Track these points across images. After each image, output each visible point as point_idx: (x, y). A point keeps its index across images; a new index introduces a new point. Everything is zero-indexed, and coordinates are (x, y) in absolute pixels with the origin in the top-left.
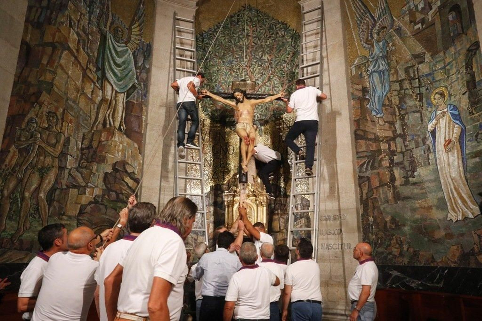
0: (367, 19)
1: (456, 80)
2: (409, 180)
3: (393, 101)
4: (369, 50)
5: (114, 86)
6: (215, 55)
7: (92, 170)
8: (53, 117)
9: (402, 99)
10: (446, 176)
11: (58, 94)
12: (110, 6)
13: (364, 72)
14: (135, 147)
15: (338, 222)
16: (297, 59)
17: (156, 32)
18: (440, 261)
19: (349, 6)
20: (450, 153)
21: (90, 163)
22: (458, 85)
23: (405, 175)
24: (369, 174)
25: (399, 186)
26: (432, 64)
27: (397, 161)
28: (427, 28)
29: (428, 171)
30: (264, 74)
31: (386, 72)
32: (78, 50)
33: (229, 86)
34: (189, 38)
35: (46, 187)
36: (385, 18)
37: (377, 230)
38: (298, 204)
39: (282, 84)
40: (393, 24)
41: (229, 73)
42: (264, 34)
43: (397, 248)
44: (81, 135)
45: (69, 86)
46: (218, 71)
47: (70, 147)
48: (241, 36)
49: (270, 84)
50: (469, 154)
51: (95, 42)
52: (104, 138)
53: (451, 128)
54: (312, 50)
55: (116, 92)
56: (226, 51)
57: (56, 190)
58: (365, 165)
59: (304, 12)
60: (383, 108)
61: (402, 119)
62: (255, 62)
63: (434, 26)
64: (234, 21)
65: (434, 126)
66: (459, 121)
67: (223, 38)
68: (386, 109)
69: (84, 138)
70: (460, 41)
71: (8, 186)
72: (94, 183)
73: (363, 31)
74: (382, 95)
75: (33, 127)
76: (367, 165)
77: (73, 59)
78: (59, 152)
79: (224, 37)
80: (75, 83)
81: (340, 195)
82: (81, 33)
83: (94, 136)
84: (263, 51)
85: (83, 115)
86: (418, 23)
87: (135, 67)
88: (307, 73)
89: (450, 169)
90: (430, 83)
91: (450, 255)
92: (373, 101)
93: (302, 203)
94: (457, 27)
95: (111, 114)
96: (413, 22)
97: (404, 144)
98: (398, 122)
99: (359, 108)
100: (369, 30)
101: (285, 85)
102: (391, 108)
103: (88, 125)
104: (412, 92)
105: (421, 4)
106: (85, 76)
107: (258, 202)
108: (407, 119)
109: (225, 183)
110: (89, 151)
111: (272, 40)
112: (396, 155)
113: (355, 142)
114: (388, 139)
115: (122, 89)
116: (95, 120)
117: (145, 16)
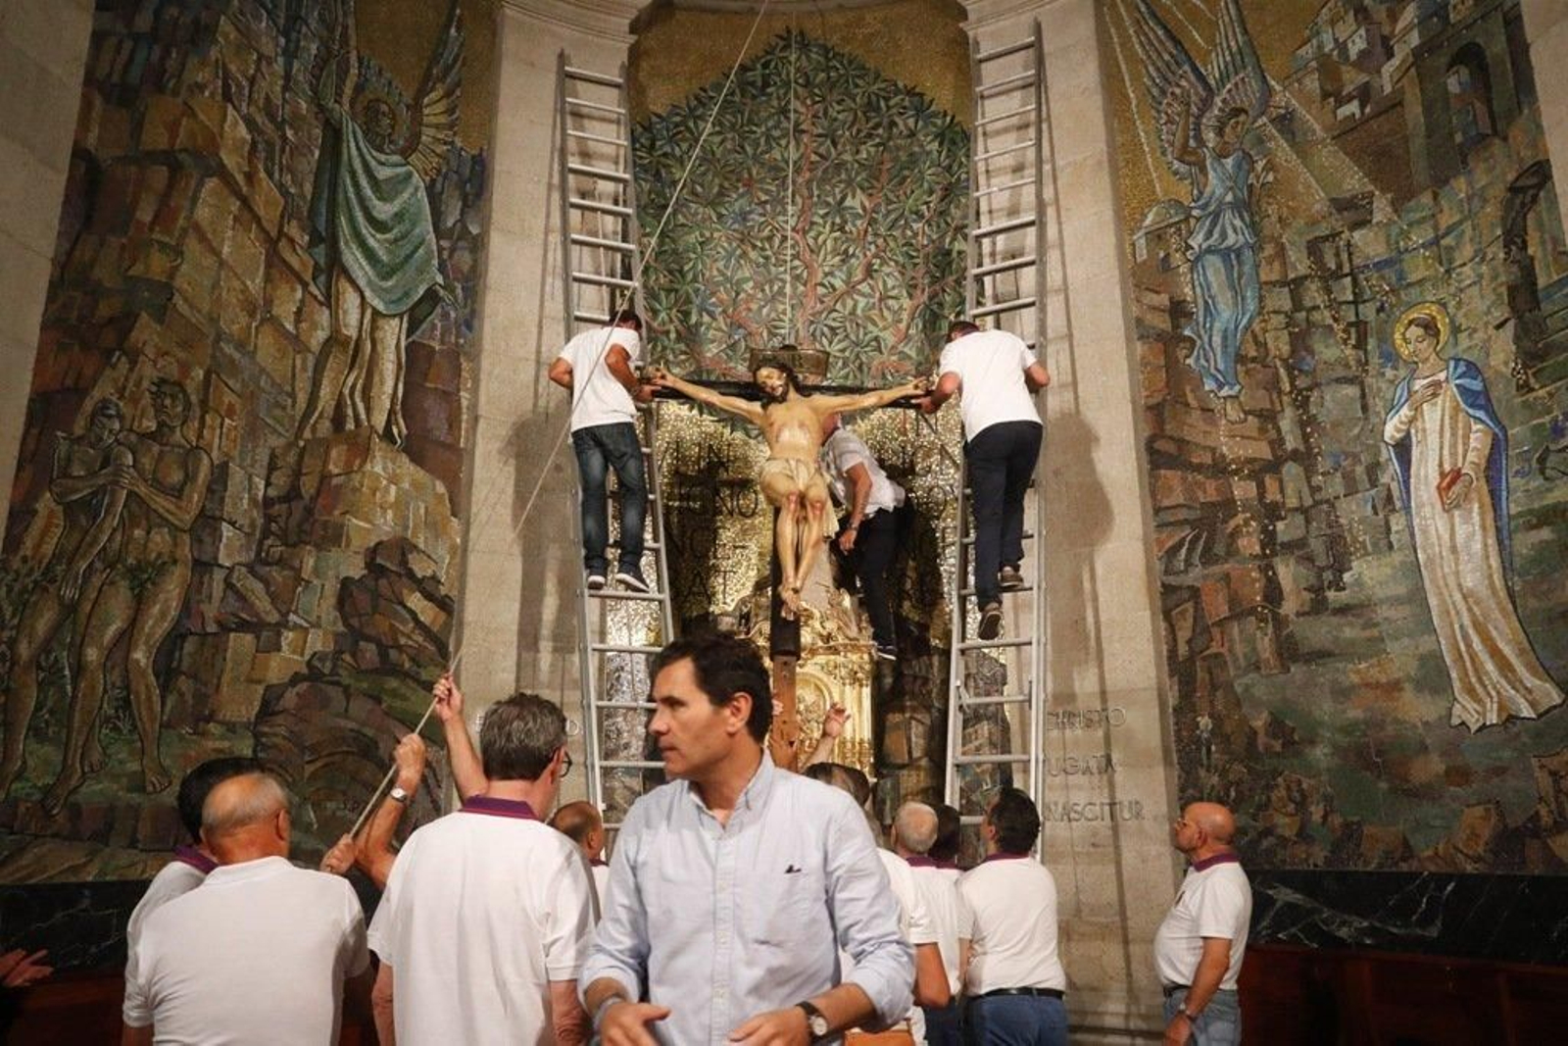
0: (1184, 83)
1: (1475, 283)
2: (1325, 599)
3: (1271, 345)
4: (1192, 184)
5: (368, 293)
6: (696, 194)
7: (300, 569)
8: (174, 397)
9: (1300, 341)
10: (1447, 585)
11: (188, 321)
12: (351, 32)
13: (1177, 251)
14: (440, 497)
15: (1100, 733)
16: (957, 207)
17: (500, 115)
18: (1428, 855)
19: (1125, 43)
20: (1457, 513)
21: (294, 545)
22: (1482, 297)
23: (1313, 581)
24: (1196, 580)
25: (1292, 617)
26: (1395, 230)
27: (1286, 538)
28: (1379, 114)
29: (1389, 571)
30: (853, 255)
31: (1248, 254)
32: (250, 177)
33: (738, 294)
34: (608, 139)
35: (152, 627)
36: (1242, 79)
37: (1226, 757)
39: (911, 288)
40: (1268, 101)
41: (739, 252)
42: (853, 124)
43: (1291, 815)
44: (263, 456)
45: (224, 294)
46: (701, 244)
47: (228, 493)
48: (776, 133)
49: (872, 288)
50: (1520, 515)
51: (305, 151)
52: (336, 466)
53: (1460, 432)
54: (1007, 180)
55: (376, 313)
56: (726, 179)
57: (183, 637)
58: (1184, 551)
59: (979, 56)
60: (1239, 367)
61: (1302, 404)
62: (822, 217)
63: (1399, 109)
64: (753, 84)
65: (1404, 427)
66: (1487, 412)
67: (717, 139)
68: (1247, 372)
69: (272, 468)
70: (1486, 160)
71: (33, 627)
72: (307, 613)
73: (1170, 121)
74: (1236, 327)
75: (111, 431)
76: (1190, 551)
77: (235, 205)
78: (194, 511)
79: (719, 133)
80: (244, 283)
81: (1105, 645)
83: (306, 459)
84: (849, 182)
85: (268, 388)
86: (1350, 99)
87: (436, 230)
88: (993, 254)
89: (1457, 565)
90: (1392, 290)
91: (1460, 837)
92: (1207, 345)
93: (979, 672)
94: (1475, 116)
95: (359, 386)
96: (1333, 94)
97: (1309, 482)
98: (1289, 412)
99: (1160, 367)
100: (1192, 119)
101: (919, 292)
102: (1265, 366)
103: (286, 423)
104: (1333, 317)
105: (1357, 40)
106: (275, 263)
107: (843, 672)
108: (1316, 404)
109: (730, 609)
110: (290, 508)
111: (877, 145)
112: (1283, 519)
113: (1151, 476)
114: (1257, 467)
115: (393, 302)
116: (308, 407)
117: (464, 64)
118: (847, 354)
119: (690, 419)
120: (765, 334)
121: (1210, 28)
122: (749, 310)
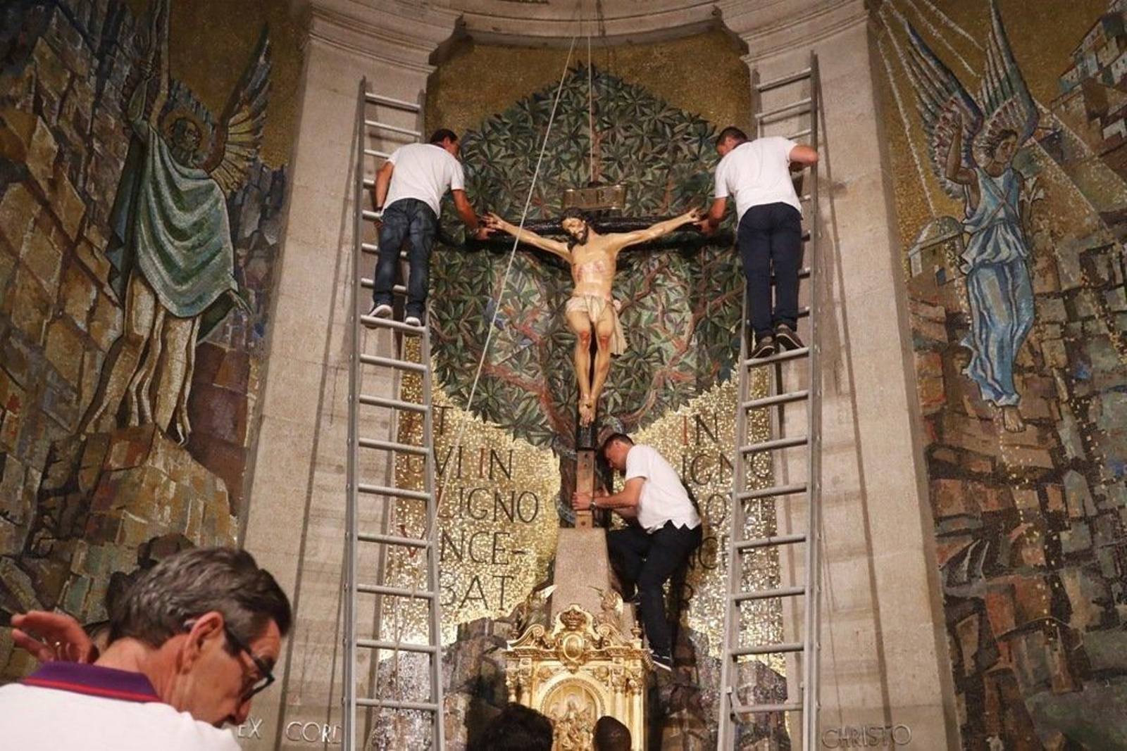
0: (954, 108)
2: (1116, 612)
3: (1047, 355)
4: (965, 201)
5: (162, 297)
7: (70, 563)
9: (1076, 350)
12: (164, 57)
13: (951, 265)
14: (219, 495)
17: (302, 135)
19: (899, 72)
21: (67, 538)
23: (1104, 594)
24: (980, 591)
25: (1082, 631)
27: (1072, 549)
30: (637, 270)
31: (1021, 266)
32: (54, 184)
33: (525, 306)
36: (1011, 104)
38: (747, 690)
39: (694, 302)
40: (1035, 124)
42: (639, 150)
44: (42, 448)
45: (18, 292)
48: (566, 157)
49: (655, 301)
51: (110, 162)
52: (117, 461)
55: (168, 315)
56: (517, 198)
58: (966, 562)
59: (758, 86)
60: (1016, 377)
61: (1081, 412)
64: (545, 112)
67: (510, 161)
68: (1025, 382)
69: (51, 460)
72: (72, 605)
73: (942, 144)
74: (1012, 338)
76: (974, 560)
77: (36, 209)
79: (512, 156)
80: (38, 282)
81: (887, 659)
82: (69, 132)
83: (86, 454)
84: (634, 202)
85: (54, 383)
86: (1115, 119)
87: (234, 239)
92: (983, 357)
93: (759, 686)
95: (146, 385)
96: (1099, 115)
97: (1092, 491)
98: (1068, 421)
99: (937, 377)
100: (963, 141)
101: (700, 305)
102: (1043, 376)
103: (70, 417)
104: (1109, 326)
105: (1120, 64)
106: (71, 263)
107: (615, 678)
108: (1096, 413)
109: (507, 615)
110: (65, 501)
111: (661, 169)
112: (1066, 529)
113: (931, 485)
114: (1038, 476)
115: (187, 305)
116: (93, 401)
117: (270, 89)
118: (630, 364)
119: (474, 424)
120: (550, 345)
121: (978, 57)
122: (535, 321)
